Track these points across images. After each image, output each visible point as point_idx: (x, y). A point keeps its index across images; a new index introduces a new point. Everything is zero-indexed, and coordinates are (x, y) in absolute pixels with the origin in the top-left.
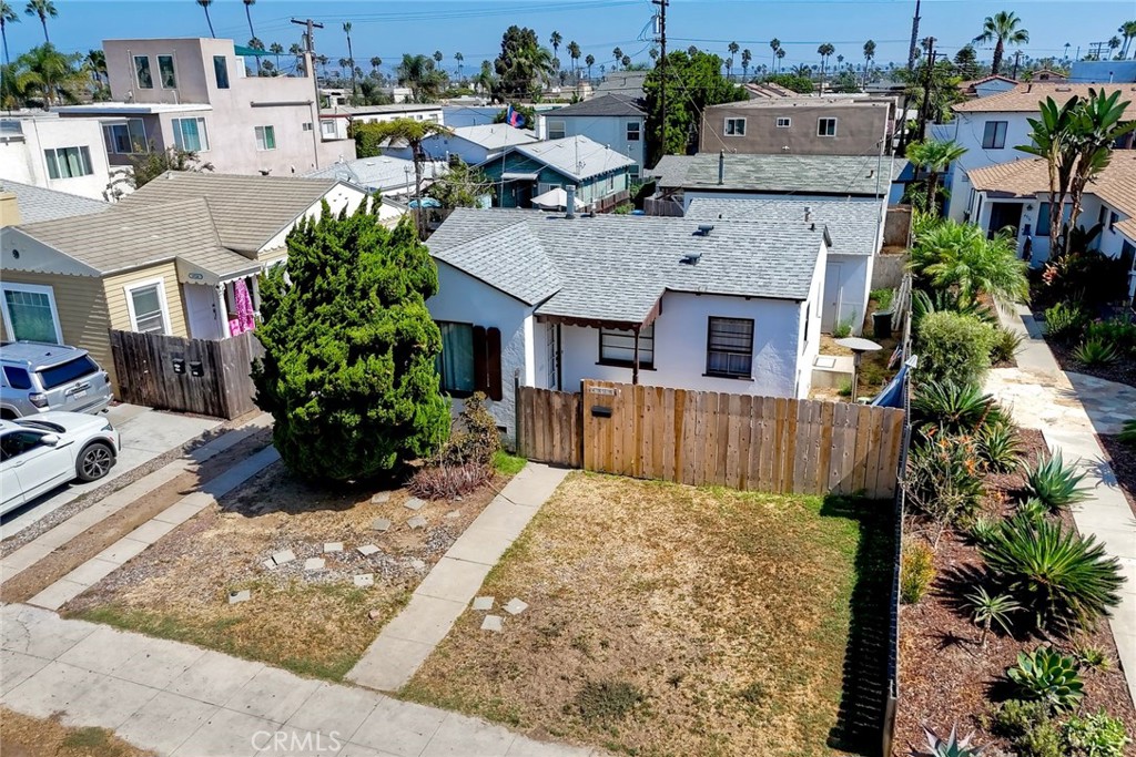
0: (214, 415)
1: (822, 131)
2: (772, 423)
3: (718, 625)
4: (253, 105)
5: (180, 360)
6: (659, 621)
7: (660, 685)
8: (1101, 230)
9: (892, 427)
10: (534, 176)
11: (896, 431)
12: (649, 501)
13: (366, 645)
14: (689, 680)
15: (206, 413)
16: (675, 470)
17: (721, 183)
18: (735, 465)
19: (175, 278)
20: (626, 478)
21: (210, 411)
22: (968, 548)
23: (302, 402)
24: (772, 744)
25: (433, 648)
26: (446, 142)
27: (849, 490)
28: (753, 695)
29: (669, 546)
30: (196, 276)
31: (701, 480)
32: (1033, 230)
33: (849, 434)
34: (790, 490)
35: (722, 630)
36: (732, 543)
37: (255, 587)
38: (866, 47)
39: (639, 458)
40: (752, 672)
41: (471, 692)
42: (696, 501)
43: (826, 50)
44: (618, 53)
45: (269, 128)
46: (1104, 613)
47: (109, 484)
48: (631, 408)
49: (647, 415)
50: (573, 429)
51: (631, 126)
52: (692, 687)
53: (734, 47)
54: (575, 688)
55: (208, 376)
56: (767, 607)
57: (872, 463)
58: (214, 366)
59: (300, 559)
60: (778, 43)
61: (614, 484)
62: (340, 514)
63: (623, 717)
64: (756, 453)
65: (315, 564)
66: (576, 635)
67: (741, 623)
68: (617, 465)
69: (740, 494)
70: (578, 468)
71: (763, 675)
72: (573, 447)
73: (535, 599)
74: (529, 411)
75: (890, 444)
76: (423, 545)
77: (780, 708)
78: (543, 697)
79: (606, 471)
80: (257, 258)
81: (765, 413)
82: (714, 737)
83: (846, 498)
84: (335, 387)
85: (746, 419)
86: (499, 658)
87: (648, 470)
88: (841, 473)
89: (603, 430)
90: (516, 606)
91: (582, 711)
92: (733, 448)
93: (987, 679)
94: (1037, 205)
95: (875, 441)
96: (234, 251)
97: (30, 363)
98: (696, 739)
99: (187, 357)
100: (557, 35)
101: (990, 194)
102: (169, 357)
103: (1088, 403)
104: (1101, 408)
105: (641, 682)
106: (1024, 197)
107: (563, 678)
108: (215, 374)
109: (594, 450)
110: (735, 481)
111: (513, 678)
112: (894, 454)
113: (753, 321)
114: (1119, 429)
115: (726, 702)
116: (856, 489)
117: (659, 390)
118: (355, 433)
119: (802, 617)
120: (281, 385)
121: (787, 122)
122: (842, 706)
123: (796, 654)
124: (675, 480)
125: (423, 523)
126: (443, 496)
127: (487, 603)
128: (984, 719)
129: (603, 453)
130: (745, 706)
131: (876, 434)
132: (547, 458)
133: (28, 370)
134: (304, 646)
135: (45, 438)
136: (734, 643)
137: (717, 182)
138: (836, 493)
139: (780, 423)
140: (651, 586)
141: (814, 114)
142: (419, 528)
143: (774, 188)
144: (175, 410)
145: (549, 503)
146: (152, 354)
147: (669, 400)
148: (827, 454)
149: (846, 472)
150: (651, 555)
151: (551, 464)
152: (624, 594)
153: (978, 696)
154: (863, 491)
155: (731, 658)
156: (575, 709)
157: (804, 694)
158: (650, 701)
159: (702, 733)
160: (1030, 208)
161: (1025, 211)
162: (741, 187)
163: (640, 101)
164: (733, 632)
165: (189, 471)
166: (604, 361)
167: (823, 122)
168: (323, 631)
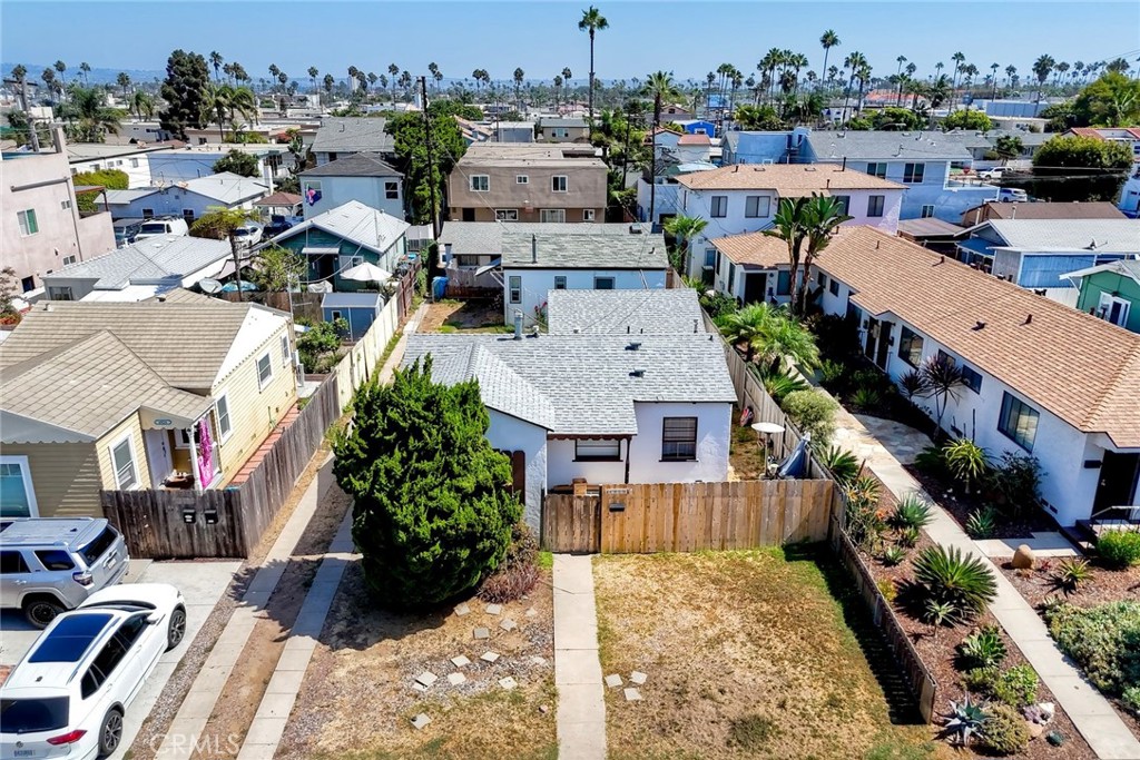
0: (228, 556)
1: (556, 187)
2: (743, 500)
3: (781, 659)
4: (14, 190)
5: (192, 511)
6: (742, 665)
7: (776, 712)
8: (822, 292)
9: (825, 493)
10: (335, 250)
11: (828, 495)
12: (666, 571)
13: (554, 733)
14: (790, 702)
15: (219, 556)
16: (674, 543)
17: (535, 262)
18: (718, 533)
19: (139, 426)
20: (636, 555)
21: (224, 552)
22: (888, 569)
23: (426, 547)
24: (862, 732)
25: (605, 724)
26: (177, 197)
27: (797, 539)
28: (833, 702)
29: (708, 606)
30: (162, 422)
31: (693, 547)
32: (775, 291)
33: (797, 500)
34: (757, 545)
35: (786, 663)
36: (747, 595)
37: (426, 710)
38: (516, 73)
39: (645, 538)
40: (822, 687)
41: (657, 749)
42: (698, 565)
43: (479, 74)
44: (274, 70)
45: (31, 212)
46: (991, 601)
47: (193, 646)
48: (639, 502)
49: (653, 506)
50: (592, 523)
51: (388, 185)
52: (794, 707)
53: (393, 69)
54: (725, 727)
55: (223, 520)
56: (802, 638)
57: (812, 518)
58: (232, 513)
59: (442, 678)
60: (436, 67)
61: (631, 563)
62: (439, 631)
63: (767, 739)
64: (733, 521)
65: (457, 679)
66: (699, 690)
67: (794, 654)
68: (628, 546)
69: (724, 553)
70: (595, 552)
71: (831, 688)
72: (591, 537)
73: (648, 668)
74: (553, 514)
75: (824, 503)
76: (527, 644)
77: (855, 706)
78: (708, 739)
79: (619, 552)
80: (210, 394)
81: (739, 493)
82: (828, 737)
83: (797, 544)
84: (456, 531)
85: (726, 500)
86: (657, 719)
87: (652, 546)
88: (792, 528)
89: (617, 523)
90: (639, 677)
91: (740, 742)
92: (716, 521)
93: (949, 657)
94: (776, 273)
95: (814, 503)
96: (183, 389)
97: (67, 544)
98: (819, 741)
99: (199, 506)
100: (217, 56)
101: (746, 266)
102: (177, 509)
103: (883, 440)
104: (892, 443)
105: (761, 710)
106: (770, 268)
107: (713, 722)
108: (232, 519)
109: (610, 537)
110: (717, 544)
111: (679, 731)
112: (826, 510)
113: (696, 419)
114: (912, 460)
115: (822, 711)
116: (801, 538)
117: (662, 485)
118: (463, 564)
119: (826, 641)
120: (402, 535)
121: (525, 180)
122: (886, 696)
123: (840, 667)
124: (673, 550)
125: (514, 625)
126: (514, 598)
127: (615, 680)
128: (963, 683)
129: (617, 539)
130: (834, 711)
131: (814, 498)
132: (568, 549)
133: (68, 551)
134: (510, 747)
135: (150, 618)
136: (799, 669)
137: (532, 260)
138: (789, 542)
139: (750, 499)
140: (718, 640)
141: (547, 173)
142: (513, 629)
143: (580, 265)
144: (181, 558)
145: (597, 588)
146: (155, 509)
147: (669, 492)
148: (782, 516)
149: (795, 526)
150: (700, 617)
151: (574, 553)
152: (705, 651)
153: (950, 670)
154: (807, 538)
155: (805, 681)
156: (734, 741)
157: (861, 694)
158: (776, 723)
159: (820, 736)
160: (772, 275)
161: (768, 278)
162: (552, 264)
163: (387, 157)
164: (795, 662)
165: (260, 618)
166: (579, 459)
167: (556, 180)
168: (515, 732)
